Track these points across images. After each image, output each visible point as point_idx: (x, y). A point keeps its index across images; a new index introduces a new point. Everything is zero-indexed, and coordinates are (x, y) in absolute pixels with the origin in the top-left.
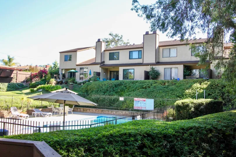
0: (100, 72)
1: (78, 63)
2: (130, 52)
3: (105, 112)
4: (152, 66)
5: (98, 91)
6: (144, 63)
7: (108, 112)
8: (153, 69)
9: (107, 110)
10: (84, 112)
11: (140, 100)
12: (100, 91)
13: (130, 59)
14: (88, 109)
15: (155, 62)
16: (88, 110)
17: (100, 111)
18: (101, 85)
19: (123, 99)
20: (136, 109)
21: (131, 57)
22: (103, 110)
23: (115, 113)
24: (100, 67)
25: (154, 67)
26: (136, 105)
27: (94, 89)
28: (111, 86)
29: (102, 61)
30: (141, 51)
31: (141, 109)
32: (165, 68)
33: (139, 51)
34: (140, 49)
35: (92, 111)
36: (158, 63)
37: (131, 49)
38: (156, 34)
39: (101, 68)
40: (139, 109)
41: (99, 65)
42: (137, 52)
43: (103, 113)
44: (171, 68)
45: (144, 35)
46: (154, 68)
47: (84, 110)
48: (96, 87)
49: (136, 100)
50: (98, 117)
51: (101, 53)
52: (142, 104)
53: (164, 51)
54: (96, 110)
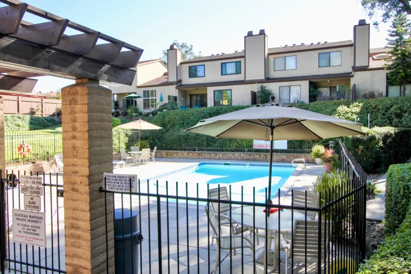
0: (177, 95)
1: (139, 84)
2: (222, 64)
3: (204, 156)
4: (261, 84)
5: (183, 124)
6: (247, 79)
7: (210, 155)
8: (262, 88)
9: (208, 153)
10: (168, 157)
12: (188, 123)
13: (222, 74)
14: (174, 153)
15: (263, 78)
16: (175, 155)
17: (195, 154)
18: (186, 115)
20: (258, 148)
21: (224, 73)
22: (202, 153)
23: (221, 156)
24: (176, 88)
25: (264, 85)
26: (258, 143)
27: (176, 122)
28: (203, 116)
29: (179, 79)
30: (240, 62)
31: (265, 148)
32: (280, 87)
33: (236, 62)
34: (238, 59)
35: (181, 156)
36: (268, 80)
37: (223, 60)
38: (265, 34)
39: (177, 90)
40: (261, 148)
41: (175, 86)
42: (233, 63)
43: (201, 157)
44: (290, 86)
45: (245, 37)
46: (265, 87)
47: (167, 155)
48: (177, 118)
50: (200, 165)
51: (177, 67)
53: (276, 61)
54: (188, 154)
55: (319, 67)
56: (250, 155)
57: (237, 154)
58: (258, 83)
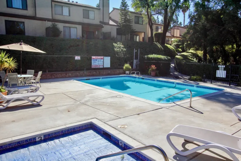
3: (56, 76)
6: (37, 16)
7: (61, 75)
9: (59, 73)
11: (98, 58)
15: (51, 18)
19: (80, 58)
20: (94, 67)
21: (10, 5)
22: (54, 74)
23: (70, 74)
26: (94, 64)
31: (99, 67)
32: (63, 27)
40: (97, 67)
43: (53, 77)
44: (70, 27)
49: (94, 58)
52: (100, 62)
53: (56, 7)
55: (83, 18)
56: (90, 72)
57: (81, 72)
58: (48, 21)
